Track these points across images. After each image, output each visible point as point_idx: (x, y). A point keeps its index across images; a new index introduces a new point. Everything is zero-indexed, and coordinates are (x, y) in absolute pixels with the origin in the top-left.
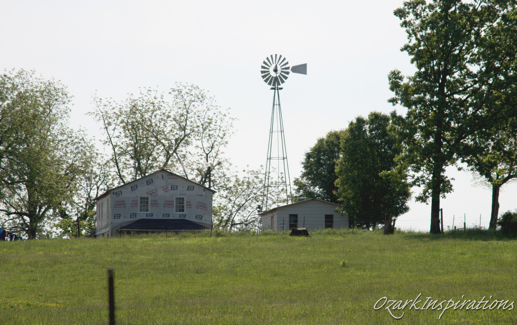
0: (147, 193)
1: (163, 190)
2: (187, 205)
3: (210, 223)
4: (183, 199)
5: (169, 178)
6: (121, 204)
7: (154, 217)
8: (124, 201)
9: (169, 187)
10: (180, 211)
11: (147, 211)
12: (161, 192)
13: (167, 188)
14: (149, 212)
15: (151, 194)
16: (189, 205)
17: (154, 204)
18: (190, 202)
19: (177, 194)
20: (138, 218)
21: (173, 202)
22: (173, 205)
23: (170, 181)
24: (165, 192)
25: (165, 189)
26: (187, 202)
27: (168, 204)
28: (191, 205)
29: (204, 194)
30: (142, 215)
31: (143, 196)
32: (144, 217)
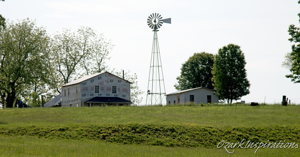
0: (98, 84)
1: (106, 82)
2: (118, 90)
3: (129, 99)
4: (116, 87)
5: (109, 76)
6: (86, 89)
7: (102, 96)
8: (87, 88)
9: (109, 81)
10: (114, 93)
11: (98, 93)
12: (105, 83)
13: (108, 81)
14: (99, 93)
15: (100, 84)
16: (119, 90)
17: (102, 89)
18: (119, 88)
19: (113, 84)
20: (94, 96)
21: (111, 88)
22: (111, 90)
23: (110, 77)
24: (107, 83)
25: (107, 82)
26: (118, 88)
27: (109, 89)
28: (120, 90)
29: (126, 84)
30: (96, 95)
31: (96, 85)
32: (97, 96)
